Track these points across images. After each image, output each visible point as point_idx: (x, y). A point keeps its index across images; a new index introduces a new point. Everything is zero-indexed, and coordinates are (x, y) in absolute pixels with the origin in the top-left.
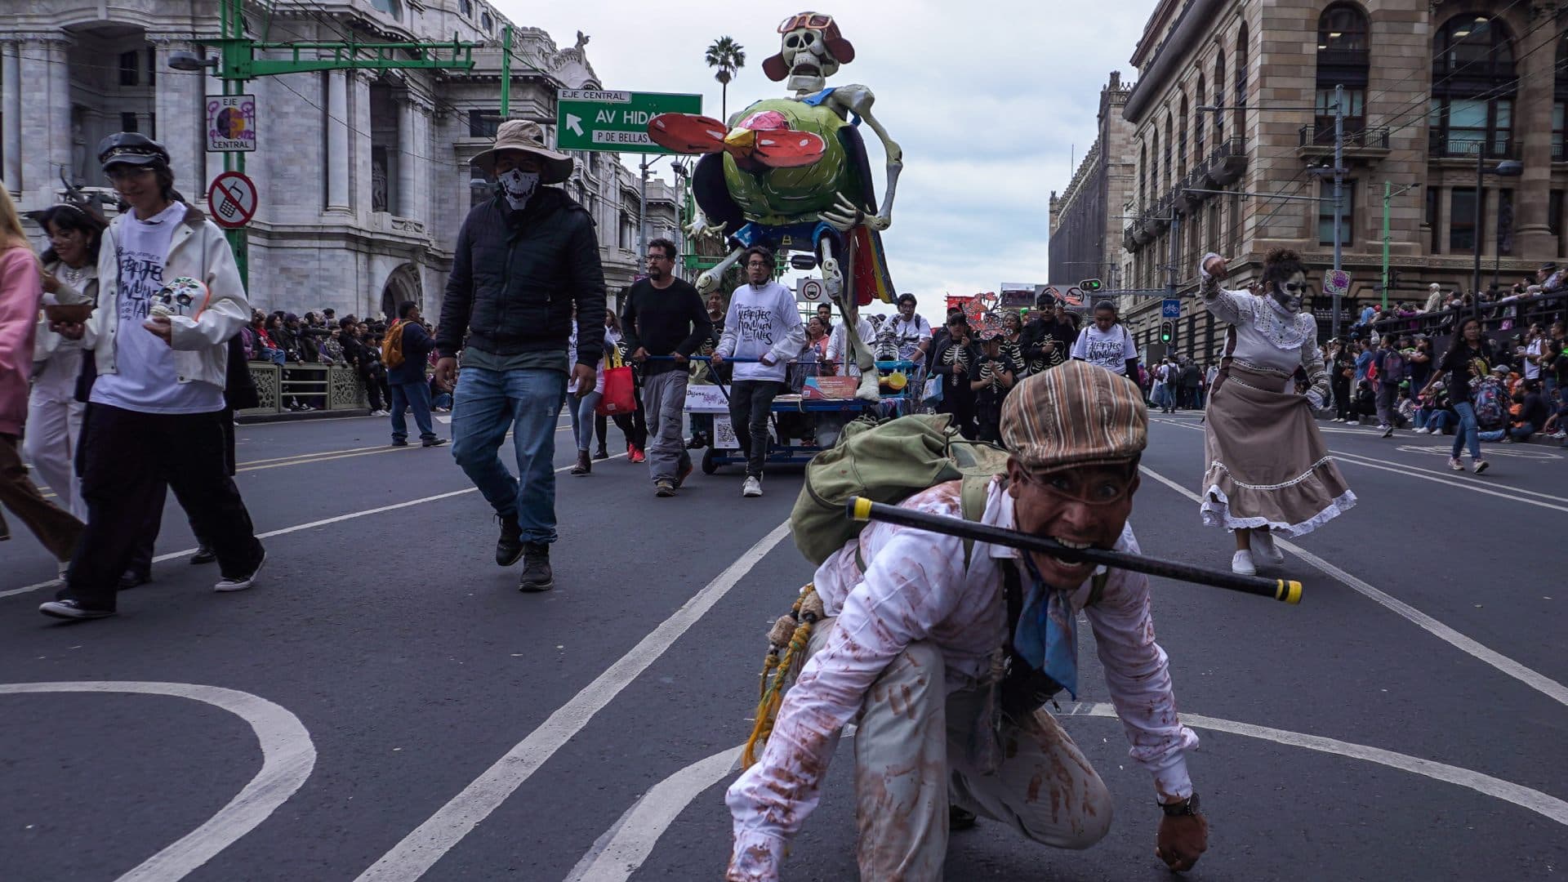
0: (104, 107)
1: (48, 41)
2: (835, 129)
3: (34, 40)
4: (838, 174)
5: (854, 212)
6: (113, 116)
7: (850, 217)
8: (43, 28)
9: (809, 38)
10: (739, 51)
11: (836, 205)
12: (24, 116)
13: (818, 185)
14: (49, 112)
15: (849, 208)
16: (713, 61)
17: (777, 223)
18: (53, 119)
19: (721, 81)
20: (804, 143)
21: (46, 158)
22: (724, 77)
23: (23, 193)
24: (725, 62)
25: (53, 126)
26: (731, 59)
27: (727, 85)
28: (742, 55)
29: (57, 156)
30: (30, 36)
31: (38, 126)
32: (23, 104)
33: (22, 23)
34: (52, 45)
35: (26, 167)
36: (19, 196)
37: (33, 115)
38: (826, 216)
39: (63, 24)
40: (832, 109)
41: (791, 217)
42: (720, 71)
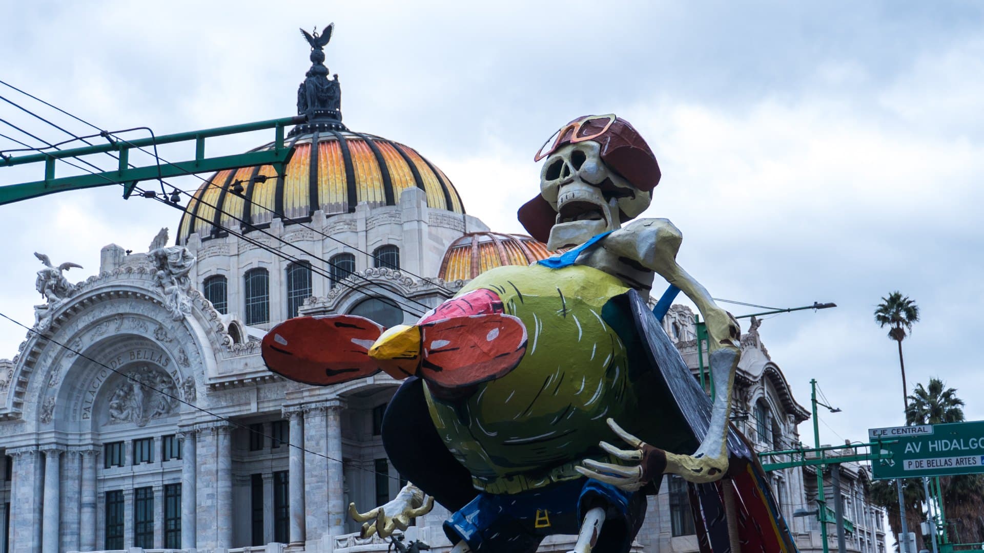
0: (360, 456)
1: (327, 408)
2: (601, 301)
3: (316, 409)
4: (607, 385)
5: (638, 453)
6: (368, 464)
7: (633, 462)
8: (324, 398)
9: (578, 158)
10: (910, 305)
11: (605, 445)
12: (306, 474)
13: (568, 410)
14: (328, 469)
15: (626, 446)
16: (884, 320)
17: (515, 488)
18: (330, 474)
19: (895, 338)
20: (493, 334)
21: (325, 509)
22: (897, 335)
23: (307, 543)
24: (896, 319)
25: (331, 481)
26: (903, 315)
27: (902, 342)
28: (914, 309)
29: (334, 506)
30: (313, 406)
31: (318, 482)
32: (306, 464)
33: (306, 396)
34: (330, 411)
35: (309, 519)
36: (304, 545)
37: (315, 473)
38: (588, 467)
39: (339, 392)
40: (603, 269)
41: (536, 475)
42: (892, 328)
